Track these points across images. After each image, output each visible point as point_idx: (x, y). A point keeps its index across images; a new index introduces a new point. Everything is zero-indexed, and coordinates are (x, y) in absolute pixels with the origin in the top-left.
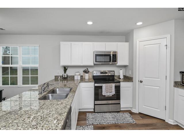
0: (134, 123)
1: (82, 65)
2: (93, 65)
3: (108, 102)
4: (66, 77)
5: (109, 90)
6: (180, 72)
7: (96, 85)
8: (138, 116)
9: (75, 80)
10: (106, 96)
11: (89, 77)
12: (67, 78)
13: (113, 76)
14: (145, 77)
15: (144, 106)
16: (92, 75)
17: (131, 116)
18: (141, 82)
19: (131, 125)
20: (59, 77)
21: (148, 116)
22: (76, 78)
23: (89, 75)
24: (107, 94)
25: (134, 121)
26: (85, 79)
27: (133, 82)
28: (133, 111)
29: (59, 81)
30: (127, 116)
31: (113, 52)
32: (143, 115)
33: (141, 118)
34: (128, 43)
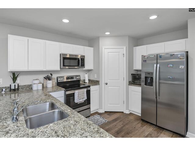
0: (107, 121)
1: (45, 70)
2: (60, 70)
3: (79, 110)
4: (16, 87)
5: (82, 96)
6: (132, 74)
7: (68, 93)
8: (106, 115)
9: (34, 91)
10: (78, 103)
11: (53, 85)
12: (18, 89)
13: (79, 81)
14: (109, 80)
15: (109, 105)
16: (56, 81)
17: (101, 117)
18: (107, 84)
19: (105, 125)
20: (4, 90)
21: (112, 113)
22: (35, 88)
23: (53, 82)
24: (80, 101)
25: (106, 120)
26: (47, 87)
27: (99, 84)
28: (100, 112)
29: (4, 95)
30: (98, 118)
31: (82, 56)
32: (108, 113)
33: (109, 116)
34: (93, 48)
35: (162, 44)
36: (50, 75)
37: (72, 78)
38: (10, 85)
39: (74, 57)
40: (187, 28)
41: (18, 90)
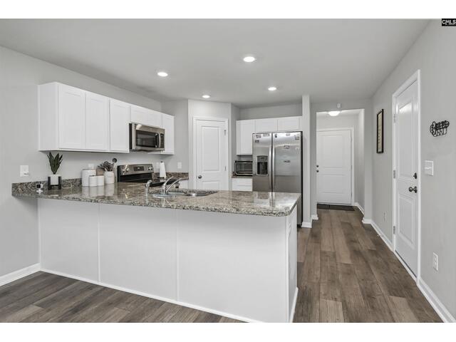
2: (128, 152)
6: (236, 162)
13: (150, 174)
14: (203, 171)
18: (200, 178)
34: (173, 117)
35: (274, 120)
36: (111, 162)
37: (142, 168)
38: (49, 178)
39: (151, 131)
40: (301, 103)
41: (60, 188)
